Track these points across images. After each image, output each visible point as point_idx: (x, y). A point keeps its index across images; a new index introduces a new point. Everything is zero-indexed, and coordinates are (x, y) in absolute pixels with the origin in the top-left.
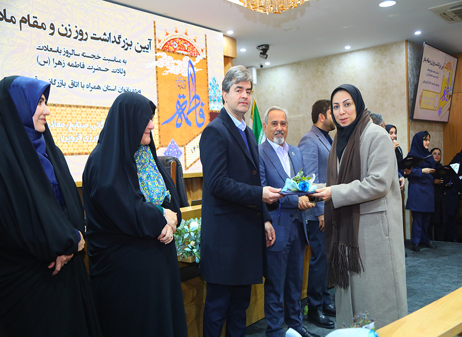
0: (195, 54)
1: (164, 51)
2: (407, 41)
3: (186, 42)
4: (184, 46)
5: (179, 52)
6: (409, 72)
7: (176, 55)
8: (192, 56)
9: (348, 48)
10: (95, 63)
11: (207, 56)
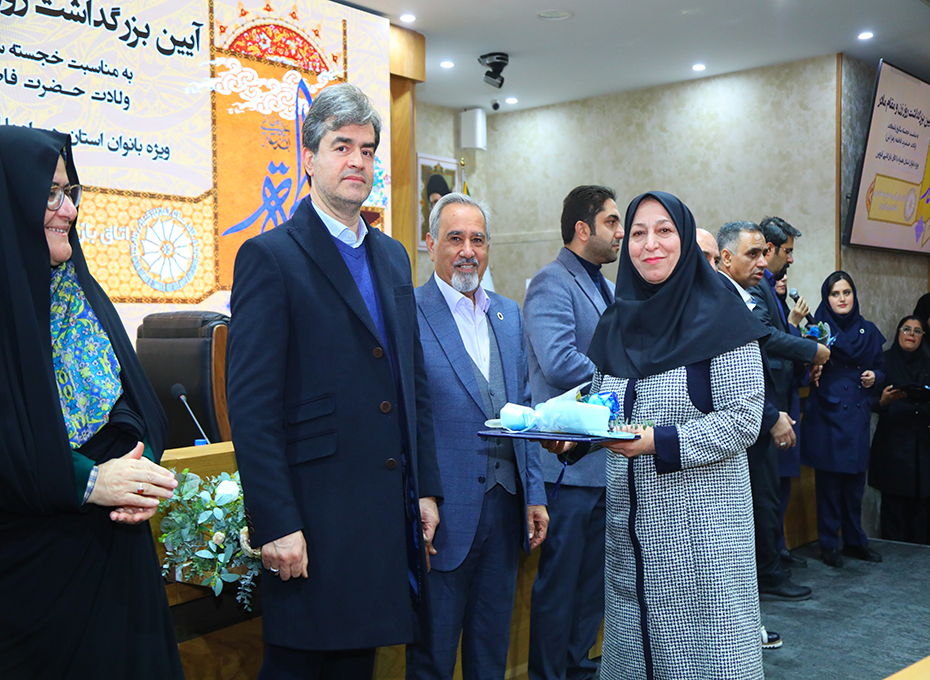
0: (315, 68)
1: (233, 54)
2: (841, 56)
3: (293, 35)
4: (287, 46)
5: (274, 58)
6: (843, 130)
7: (267, 66)
8: (307, 71)
9: (699, 68)
10: (48, 74)
11: (346, 74)
